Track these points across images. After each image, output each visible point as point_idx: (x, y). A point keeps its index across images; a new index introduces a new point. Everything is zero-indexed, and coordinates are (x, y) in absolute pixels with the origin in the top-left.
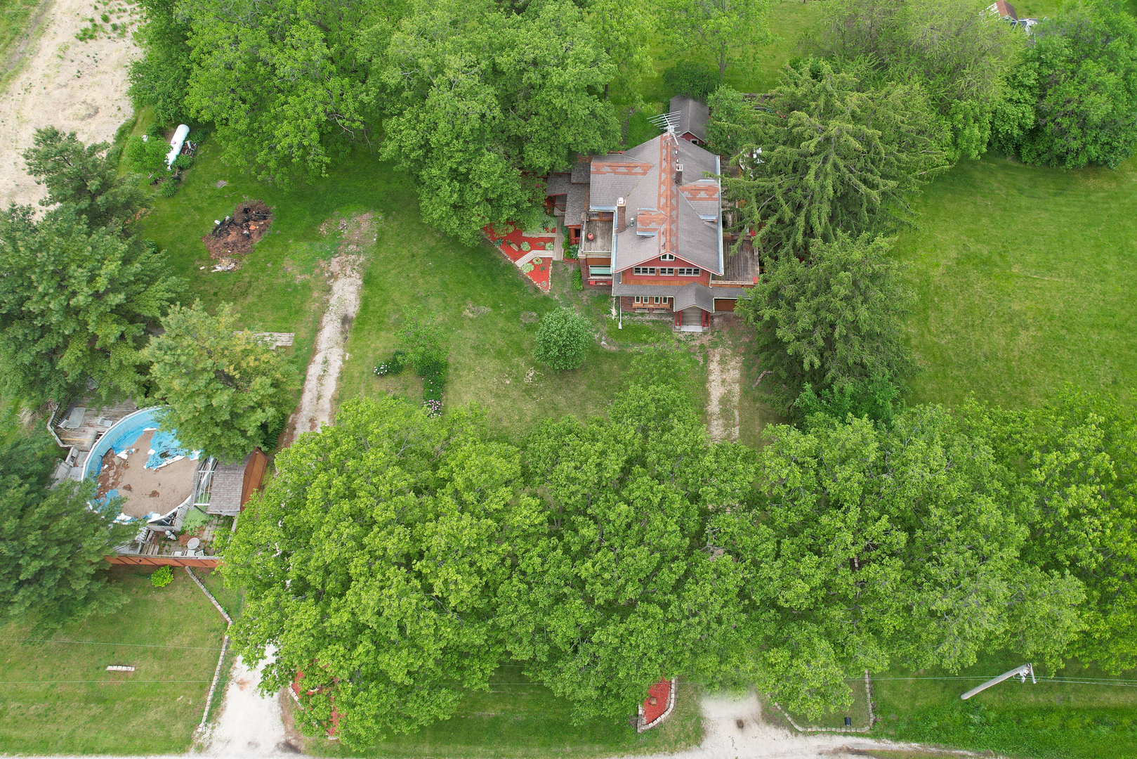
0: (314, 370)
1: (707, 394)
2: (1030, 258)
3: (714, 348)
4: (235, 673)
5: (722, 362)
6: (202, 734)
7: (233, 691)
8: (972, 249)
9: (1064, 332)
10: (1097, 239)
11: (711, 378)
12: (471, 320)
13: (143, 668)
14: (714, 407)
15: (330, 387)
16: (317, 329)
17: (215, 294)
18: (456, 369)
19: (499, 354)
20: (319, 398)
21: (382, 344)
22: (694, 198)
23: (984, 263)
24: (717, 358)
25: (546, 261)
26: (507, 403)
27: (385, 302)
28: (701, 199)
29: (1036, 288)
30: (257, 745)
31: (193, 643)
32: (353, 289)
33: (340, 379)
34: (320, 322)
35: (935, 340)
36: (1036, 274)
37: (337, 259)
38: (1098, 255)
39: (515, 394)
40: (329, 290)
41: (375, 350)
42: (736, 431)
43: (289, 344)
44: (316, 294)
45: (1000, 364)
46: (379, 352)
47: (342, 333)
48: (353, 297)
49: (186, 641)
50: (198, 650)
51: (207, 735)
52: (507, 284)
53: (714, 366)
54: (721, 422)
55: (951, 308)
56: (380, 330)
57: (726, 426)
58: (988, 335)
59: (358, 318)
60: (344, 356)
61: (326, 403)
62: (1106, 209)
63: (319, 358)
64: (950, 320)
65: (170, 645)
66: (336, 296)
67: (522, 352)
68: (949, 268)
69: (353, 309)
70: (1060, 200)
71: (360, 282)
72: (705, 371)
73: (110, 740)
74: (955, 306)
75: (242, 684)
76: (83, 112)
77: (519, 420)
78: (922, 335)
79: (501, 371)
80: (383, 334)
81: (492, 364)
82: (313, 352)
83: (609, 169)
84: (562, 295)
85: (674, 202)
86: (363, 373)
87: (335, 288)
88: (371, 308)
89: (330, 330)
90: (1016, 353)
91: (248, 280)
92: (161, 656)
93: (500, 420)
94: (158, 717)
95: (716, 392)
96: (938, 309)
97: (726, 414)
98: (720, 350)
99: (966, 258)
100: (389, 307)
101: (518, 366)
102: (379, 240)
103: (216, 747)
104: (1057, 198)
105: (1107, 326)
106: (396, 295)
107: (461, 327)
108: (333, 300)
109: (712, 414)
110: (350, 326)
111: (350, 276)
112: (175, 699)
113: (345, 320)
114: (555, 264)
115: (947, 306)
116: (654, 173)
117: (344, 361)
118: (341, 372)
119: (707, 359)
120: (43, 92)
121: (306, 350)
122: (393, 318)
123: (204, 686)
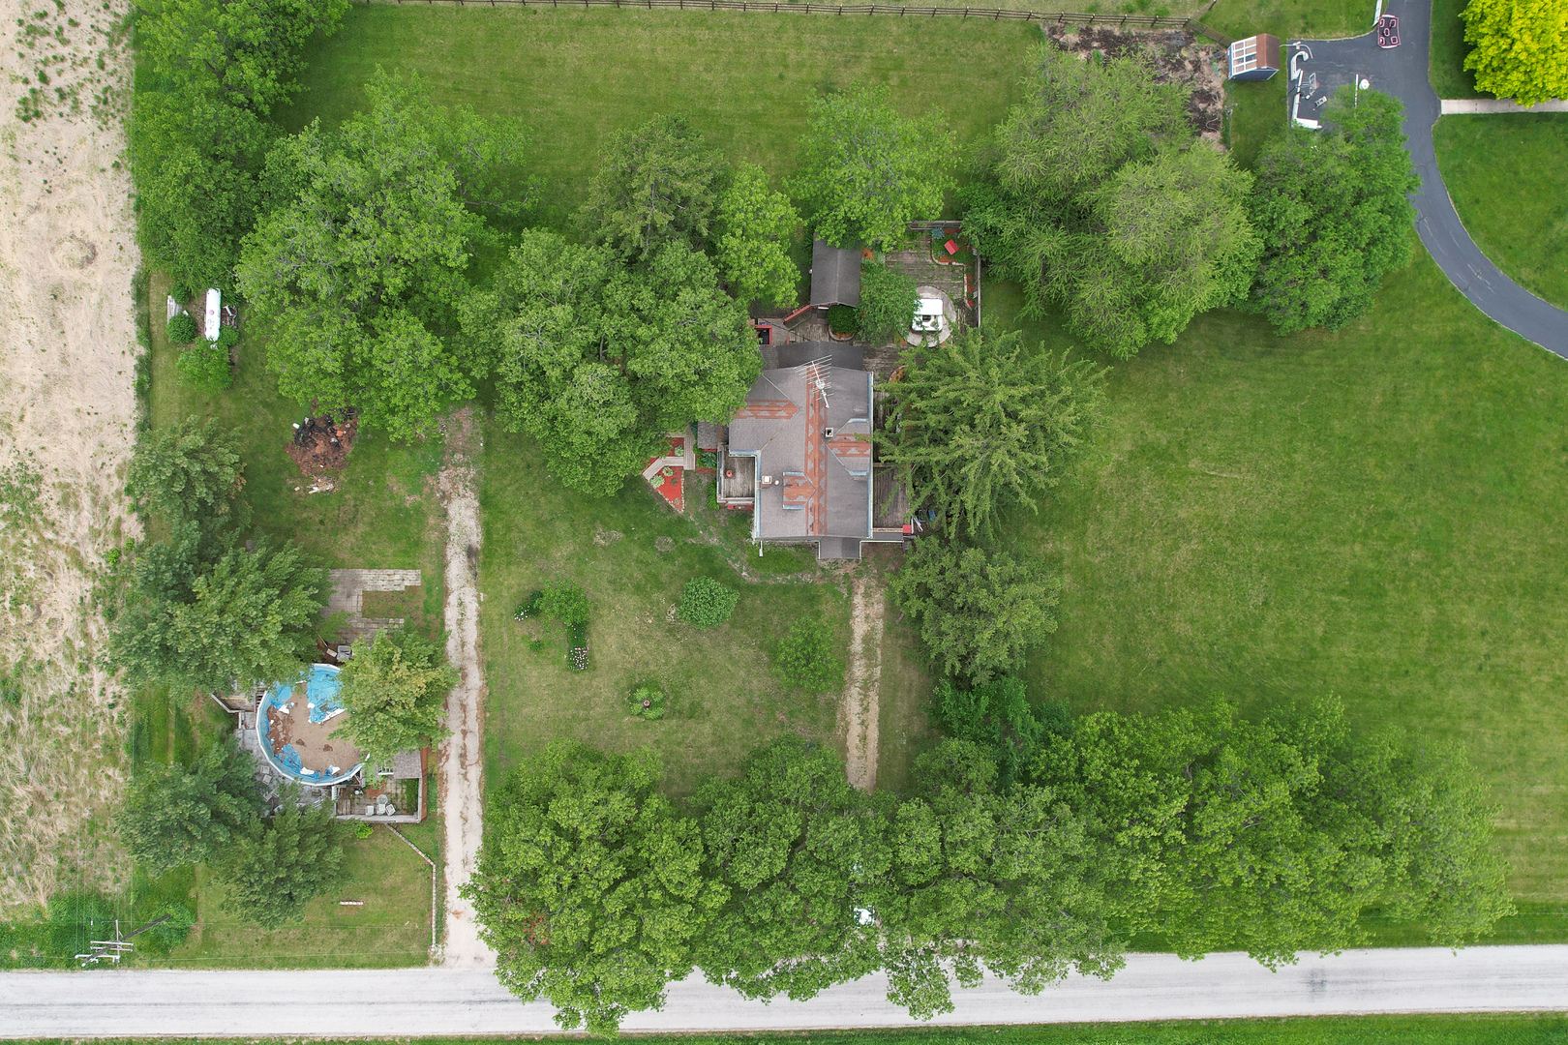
0: (451, 614)
1: (850, 632)
2: (1212, 449)
3: (859, 578)
4: (449, 906)
5: (867, 595)
6: (435, 953)
7: (450, 919)
8: (1151, 437)
9: (1227, 544)
10: (1294, 419)
11: (856, 613)
12: (603, 548)
13: (370, 902)
14: (857, 646)
15: (472, 634)
16: (443, 565)
17: (322, 522)
18: (596, 608)
19: (638, 589)
20: (463, 645)
21: (515, 581)
23: (1159, 456)
24: (862, 590)
25: (677, 470)
26: (651, 645)
27: (509, 529)
29: (1210, 489)
30: (482, 959)
31: (405, 882)
32: (470, 512)
33: (480, 623)
34: (444, 556)
35: (1089, 558)
36: (1215, 469)
37: (445, 474)
38: (1290, 442)
39: (659, 634)
40: (444, 515)
41: (510, 587)
42: (878, 671)
43: (418, 583)
44: (432, 521)
45: (1151, 585)
46: (515, 590)
47: (470, 568)
48: (472, 523)
49: (399, 880)
50: (411, 887)
51: (440, 953)
52: (637, 501)
53: (858, 600)
54: (863, 662)
55: (1112, 518)
56: (509, 564)
57: (868, 666)
58: (1146, 551)
59: (483, 550)
60: (478, 597)
61: (471, 650)
62: (1317, 375)
63: (453, 599)
64: (1108, 533)
65: (386, 884)
66: (454, 522)
67: (660, 586)
68: (1120, 465)
69: (476, 539)
70: (1267, 362)
71: (477, 504)
72: (849, 605)
73: (363, 958)
74: (1117, 514)
75: (457, 914)
77: (666, 664)
78: (1076, 554)
79: (641, 609)
80: (513, 568)
81: (632, 601)
82: (445, 592)
84: (698, 515)
86: (502, 615)
87: (451, 513)
88: (495, 536)
89: (457, 568)
90: (1171, 572)
91: (352, 503)
92: (383, 892)
93: (647, 664)
94: (394, 939)
95: (860, 629)
96: (1099, 520)
97: (868, 654)
98: (864, 580)
99: (1145, 451)
100: (514, 535)
101: (658, 602)
102: (486, 445)
103: (450, 961)
104: (1263, 361)
105: (1276, 535)
106: (519, 519)
107: (595, 558)
108: (452, 529)
109: (854, 655)
110: (477, 559)
111: (464, 496)
112: (403, 924)
113: (471, 552)
114: (687, 474)
115: (1109, 516)
117: (480, 603)
118: (479, 615)
119: (851, 592)
120: (15, 219)
121: (437, 591)
122: (522, 547)
123: (424, 915)
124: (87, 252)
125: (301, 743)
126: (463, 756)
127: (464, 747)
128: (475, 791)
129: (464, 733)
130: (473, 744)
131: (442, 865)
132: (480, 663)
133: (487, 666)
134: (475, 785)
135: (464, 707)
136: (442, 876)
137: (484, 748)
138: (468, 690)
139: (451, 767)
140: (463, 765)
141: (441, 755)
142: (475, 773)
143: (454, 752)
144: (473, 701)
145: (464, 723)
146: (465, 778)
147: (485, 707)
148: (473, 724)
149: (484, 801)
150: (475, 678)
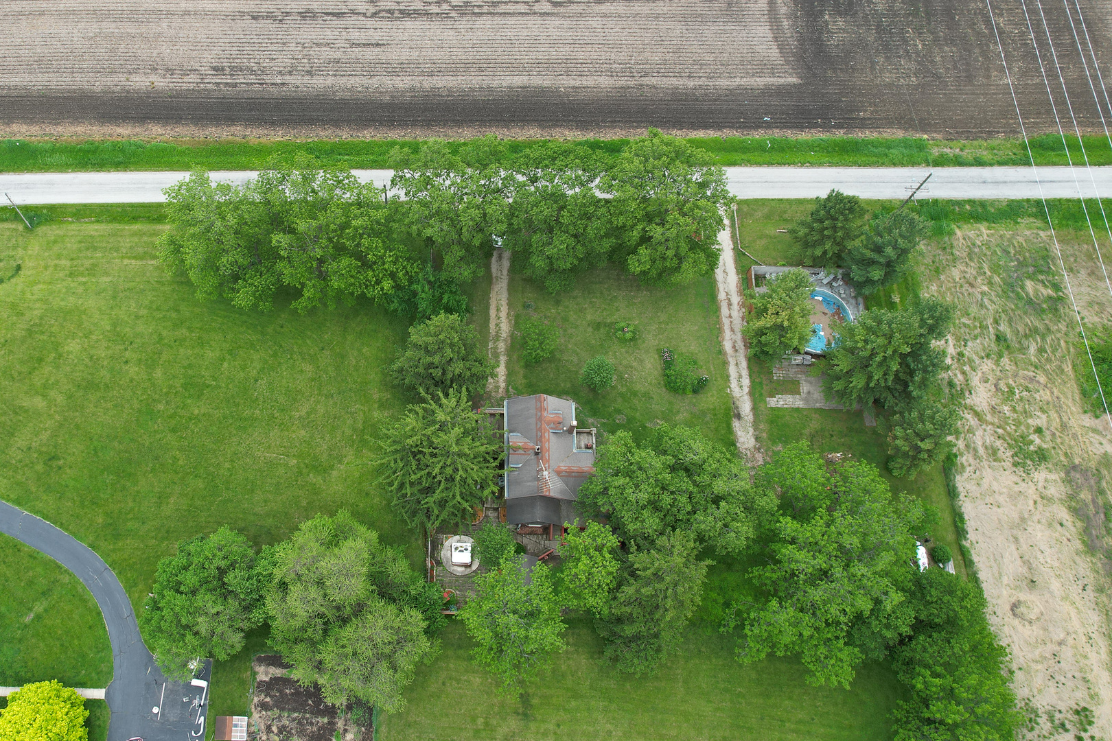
0: (746, 382)
1: (507, 367)
2: (282, 471)
3: (503, 397)
5: (498, 387)
6: (734, 206)
8: (320, 478)
9: (277, 415)
10: (227, 489)
11: (503, 378)
12: (658, 418)
13: (773, 231)
14: (503, 359)
15: (732, 370)
16: (754, 409)
17: (832, 436)
18: (659, 384)
19: (635, 394)
20: (737, 364)
21: (709, 400)
23: (314, 467)
24: (500, 390)
26: (625, 362)
27: (716, 430)
29: (285, 447)
31: (755, 241)
32: (741, 440)
33: (728, 376)
34: (754, 415)
35: (362, 408)
36: (280, 459)
37: (760, 463)
38: (231, 475)
39: (621, 368)
40: (757, 439)
41: (712, 396)
42: (490, 345)
43: (768, 399)
44: (764, 435)
45: (325, 392)
46: (709, 394)
47: (738, 407)
48: (739, 433)
49: (758, 242)
50: (751, 239)
51: (731, 206)
53: (503, 385)
54: (499, 351)
55: (346, 430)
56: (714, 409)
57: (496, 348)
58: (327, 411)
59: (731, 418)
60: (731, 391)
61: (732, 361)
62: (209, 516)
63: (746, 390)
64: (350, 422)
65: (764, 241)
66: (750, 434)
67: (622, 395)
68: (340, 462)
69: (736, 424)
71: (738, 445)
72: (508, 382)
73: (773, 204)
74: (343, 432)
76: (1022, 609)
77: (615, 352)
78: (369, 410)
79: (632, 383)
80: (711, 407)
81: (638, 387)
82: (751, 394)
85: (539, 434)
86: (715, 381)
87: (753, 440)
88: (725, 426)
89: (746, 407)
90: (313, 399)
92: (767, 236)
93: (627, 352)
94: (757, 214)
95: (501, 370)
96: (355, 430)
97: (496, 355)
98: (499, 396)
99: (324, 470)
100: (713, 426)
101: (622, 386)
104: (243, 525)
105: (246, 420)
107: (662, 412)
108: (751, 430)
109: (504, 355)
110: (734, 413)
111: (746, 449)
112: (753, 221)
113: (739, 417)
115: (348, 432)
117: (730, 388)
118: (729, 380)
119: (507, 390)
120: (1073, 636)
121: (756, 394)
122: (707, 419)
123: (742, 225)
124: (1018, 611)
125: (825, 314)
126: (730, 304)
127: (729, 309)
128: (721, 286)
129: (730, 317)
130: (724, 311)
131: (735, 249)
132: (725, 354)
133: (721, 352)
134: (721, 289)
135: (732, 330)
136: (735, 243)
137: (718, 309)
138: (731, 339)
139: (736, 299)
140: (729, 300)
141: (742, 305)
142: (722, 296)
143: (735, 307)
144: (727, 334)
145: (731, 322)
146: (727, 294)
147: (720, 330)
148: (726, 321)
149: (715, 281)
150: (727, 346)
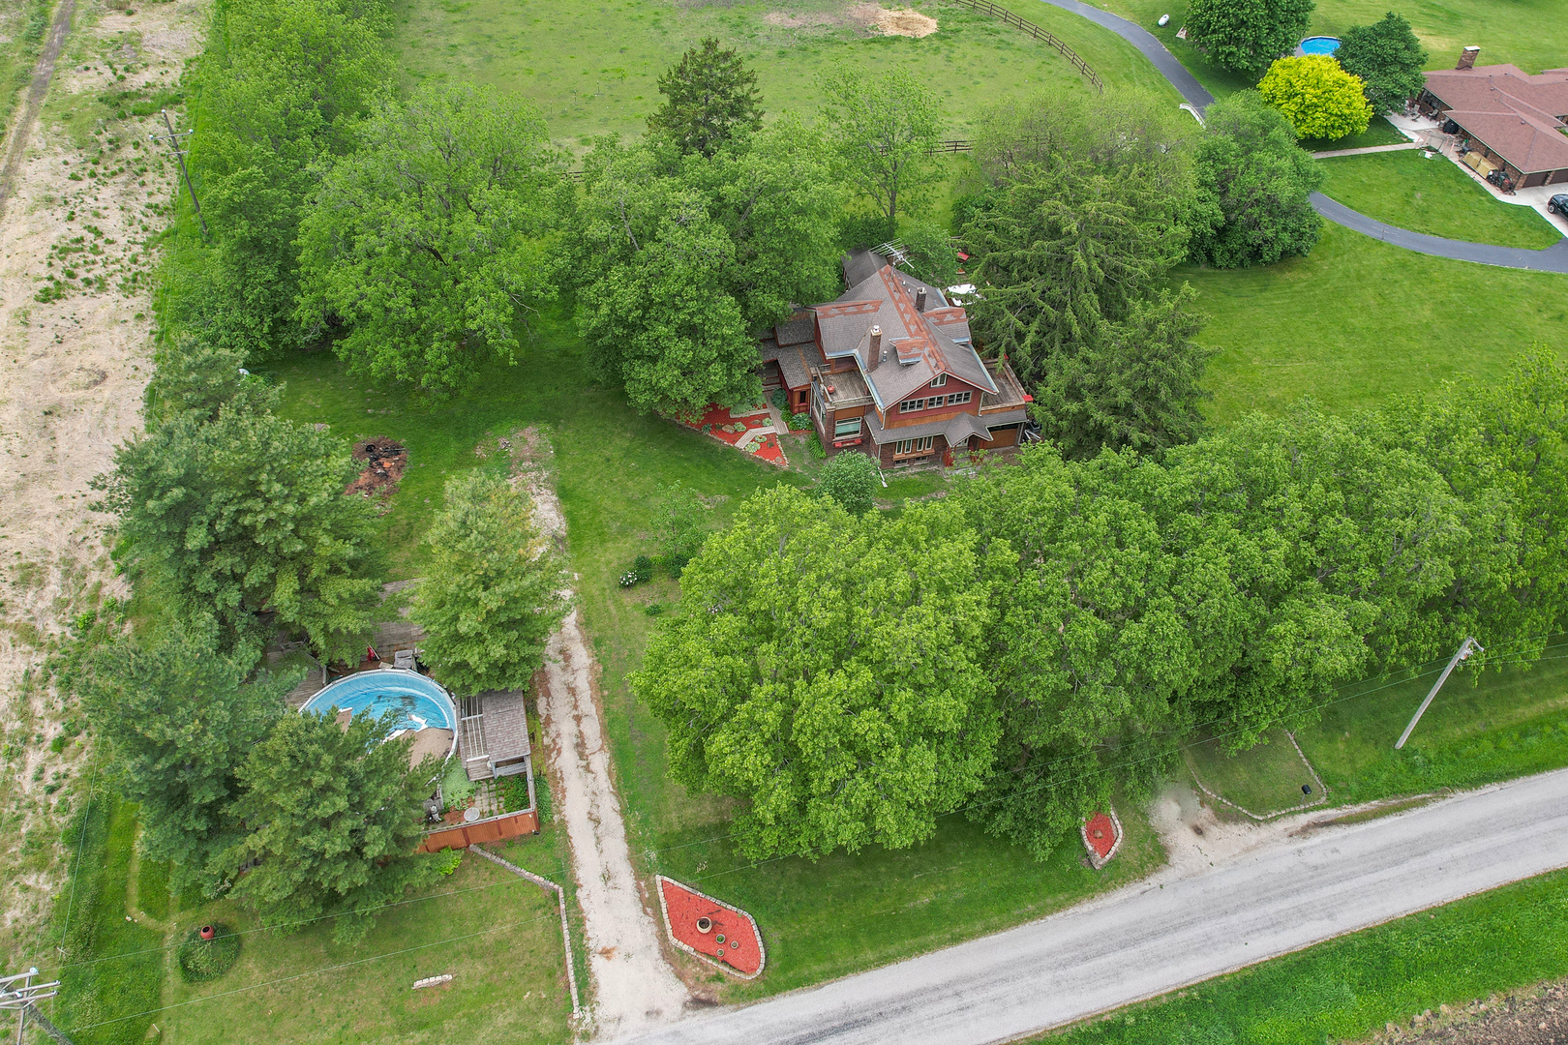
4: (591, 944)
6: (581, 1020)
7: (597, 963)
10: (1317, 323)
12: (711, 511)
13: (463, 973)
21: (613, 555)
22: (941, 323)
25: (771, 437)
27: (596, 512)
28: (949, 322)
29: (1283, 375)
30: (658, 1013)
31: (517, 930)
32: (549, 506)
33: (578, 601)
36: (1277, 363)
37: (514, 480)
38: (1325, 337)
41: (608, 563)
46: (615, 564)
48: (553, 515)
49: (507, 928)
50: (528, 935)
51: (588, 1019)
52: (735, 468)
56: (603, 542)
59: (570, 535)
60: (570, 578)
61: (572, 631)
62: (1314, 297)
65: (491, 934)
69: (560, 528)
71: (555, 498)
75: (606, 953)
80: (609, 545)
83: (837, 311)
84: (804, 467)
85: (926, 327)
86: (604, 589)
88: (582, 522)
91: (405, 522)
92: (481, 954)
94: (510, 1020)
100: (604, 516)
102: (558, 452)
103: (607, 1029)
104: (1264, 294)
106: (607, 503)
110: (564, 545)
111: (540, 494)
112: (519, 998)
113: (555, 539)
114: (782, 438)
116: (888, 307)
122: (615, 526)
123: (553, 972)
126: (580, 746)
127: (581, 735)
128: (604, 783)
129: (578, 719)
130: (592, 729)
131: (573, 887)
132: (586, 641)
133: (595, 643)
134: (603, 776)
135: (572, 691)
136: (574, 904)
137: (606, 731)
138: (574, 672)
139: (566, 761)
140: (582, 756)
141: (553, 750)
142: (600, 762)
143: (566, 744)
144: (583, 682)
145: (576, 707)
146: (587, 769)
147: (599, 685)
148: (588, 706)
149: (618, 793)
150: (582, 657)
